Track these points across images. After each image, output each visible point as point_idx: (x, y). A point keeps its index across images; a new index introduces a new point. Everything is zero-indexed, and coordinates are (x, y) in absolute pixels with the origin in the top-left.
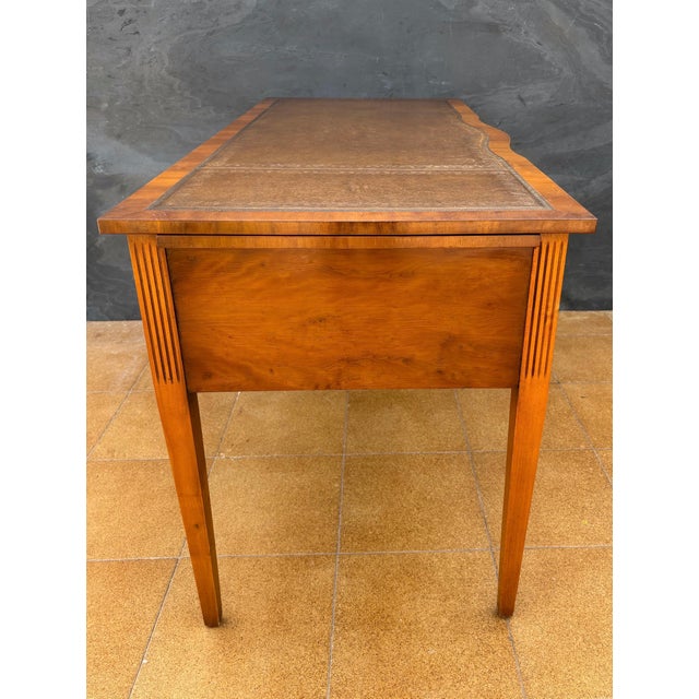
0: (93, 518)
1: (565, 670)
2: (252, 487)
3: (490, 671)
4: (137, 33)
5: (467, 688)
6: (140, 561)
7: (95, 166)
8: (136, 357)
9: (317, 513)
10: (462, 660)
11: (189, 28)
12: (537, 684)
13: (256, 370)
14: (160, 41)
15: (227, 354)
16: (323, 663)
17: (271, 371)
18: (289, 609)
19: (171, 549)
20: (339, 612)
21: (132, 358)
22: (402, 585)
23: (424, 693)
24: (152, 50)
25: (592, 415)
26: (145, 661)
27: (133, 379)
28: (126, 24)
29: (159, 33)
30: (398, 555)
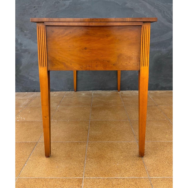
1: (162, 170)
2: (61, 127)
3: (137, 170)
4: (38, 12)
5: (129, 173)
9: (81, 133)
10: (128, 167)
11: (51, 11)
12: (152, 173)
13: (67, 64)
14: (44, 14)
16: (82, 166)
17: (71, 64)
18: (72, 154)
19: (35, 140)
20: (88, 155)
22: (108, 149)
23: (115, 174)
28: (35, 10)
29: (43, 12)
30: (107, 142)
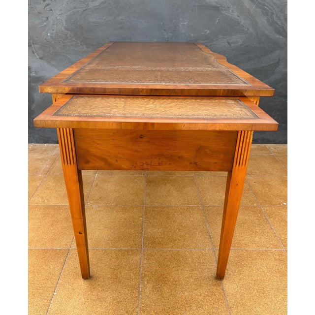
0: (31, 230)
1: (249, 305)
2: (103, 218)
3: (213, 304)
4: (51, 10)
5: (203, 311)
6: (53, 250)
7: (31, 72)
8: (49, 160)
9: (132, 231)
10: (201, 298)
11: (75, 8)
12: (235, 311)
13: (110, 160)
14: (61, 14)
15: (96, 152)
16: (136, 297)
17: (117, 160)
18: (120, 272)
19: (66, 245)
20: (143, 275)
21: (47, 160)
22: (172, 264)
23: (183, 312)
24: (58, 18)
25: (259, 191)
26: (55, 293)
27: (48, 169)
28: (46, 6)
29: (61, 10)
30: (170, 251)
